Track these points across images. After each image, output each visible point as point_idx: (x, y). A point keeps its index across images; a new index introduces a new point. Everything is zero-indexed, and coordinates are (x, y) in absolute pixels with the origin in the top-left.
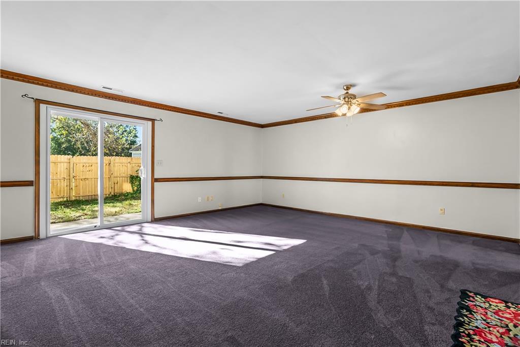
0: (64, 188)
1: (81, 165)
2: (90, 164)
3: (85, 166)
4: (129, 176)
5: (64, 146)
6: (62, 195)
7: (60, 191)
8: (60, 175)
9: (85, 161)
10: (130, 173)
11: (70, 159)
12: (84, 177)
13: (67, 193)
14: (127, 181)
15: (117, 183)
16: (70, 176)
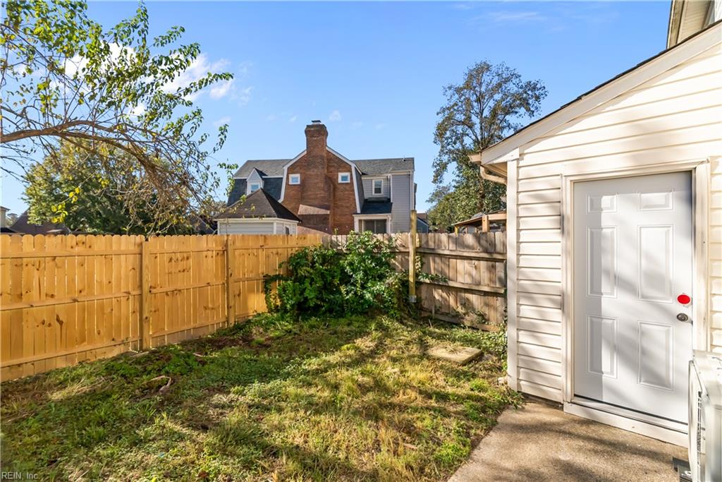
0: (127, 319)
1: (166, 258)
2: (185, 255)
3: (174, 259)
4: (261, 276)
5: (75, 209)
6: (123, 337)
7: (119, 326)
8: (119, 285)
9: (174, 248)
10: (262, 270)
11: (141, 244)
12: (172, 288)
13: (134, 332)
14: (258, 291)
15: (239, 295)
16: (141, 286)
